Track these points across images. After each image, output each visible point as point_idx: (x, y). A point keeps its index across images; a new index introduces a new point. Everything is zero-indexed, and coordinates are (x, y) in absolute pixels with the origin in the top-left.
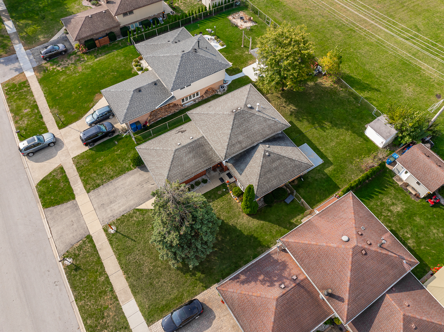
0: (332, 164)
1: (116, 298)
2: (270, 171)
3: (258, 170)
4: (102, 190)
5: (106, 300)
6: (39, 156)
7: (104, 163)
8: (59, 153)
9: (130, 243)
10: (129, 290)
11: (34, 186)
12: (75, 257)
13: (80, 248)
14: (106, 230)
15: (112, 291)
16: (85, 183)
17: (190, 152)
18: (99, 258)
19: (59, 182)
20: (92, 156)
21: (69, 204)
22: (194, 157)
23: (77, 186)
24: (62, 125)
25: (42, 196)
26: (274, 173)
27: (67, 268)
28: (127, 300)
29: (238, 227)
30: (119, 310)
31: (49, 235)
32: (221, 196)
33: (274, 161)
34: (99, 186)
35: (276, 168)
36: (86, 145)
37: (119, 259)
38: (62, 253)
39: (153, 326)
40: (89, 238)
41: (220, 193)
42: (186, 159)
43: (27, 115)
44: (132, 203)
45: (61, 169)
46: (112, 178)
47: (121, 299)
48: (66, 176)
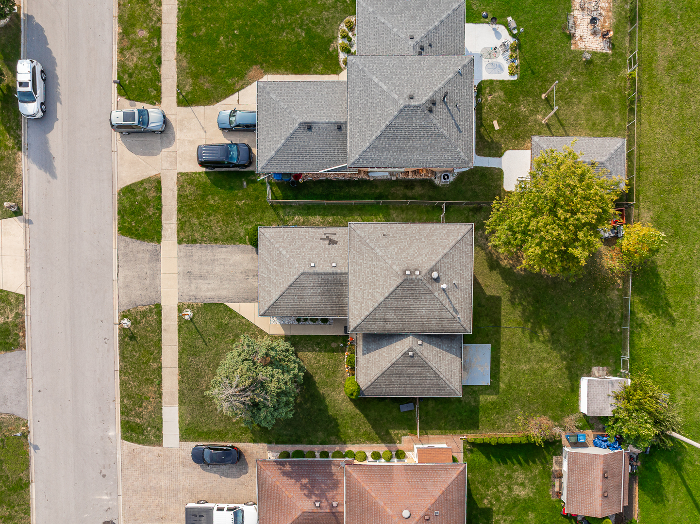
0: (497, 393)
1: (160, 394)
2: (400, 375)
3: (385, 365)
4: (197, 251)
5: (151, 389)
6: (136, 140)
7: (215, 209)
8: (164, 151)
9: (200, 343)
10: (177, 395)
11: (116, 189)
12: (135, 322)
13: (144, 314)
14: (180, 310)
15: (160, 384)
17: (320, 285)
18: (160, 340)
19: (148, 203)
20: (204, 186)
21: (151, 246)
22: (322, 294)
23: (170, 224)
24: (184, 101)
26: (403, 379)
27: (122, 329)
28: (171, 404)
29: (327, 400)
30: (159, 408)
31: (115, 277)
32: (333, 350)
33: (413, 366)
34: (194, 241)
35: (410, 376)
36: (202, 164)
37: (180, 354)
38: (123, 309)
39: (185, 444)
40: (158, 306)
41: (334, 345)
42: (310, 291)
43: (141, 43)
44: (224, 293)
45: (157, 184)
46: (216, 240)
47: (165, 398)
48: (160, 198)
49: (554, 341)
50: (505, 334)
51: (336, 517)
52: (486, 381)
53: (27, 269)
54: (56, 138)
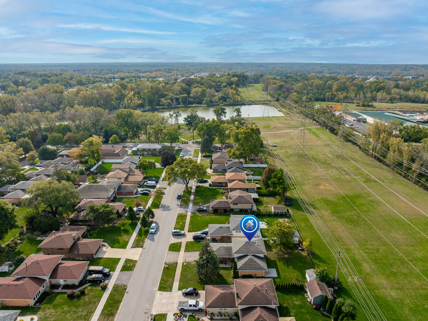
0: (281, 279)
1: (174, 280)
2: (248, 264)
3: (244, 262)
4: (189, 253)
5: (170, 279)
6: (176, 237)
7: (195, 246)
8: (183, 238)
9: (188, 269)
10: (179, 280)
11: (170, 244)
12: (169, 266)
13: (172, 264)
14: (183, 263)
15: (174, 278)
16: (186, 249)
17: (225, 249)
18: (176, 269)
19: (178, 246)
20: (193, 243)
21: (177, 252)
22: (225, 251)
23: (183, 249)
24: (189, 231)
25: (170, 247)
26: (250, 266)
27: (165, 268)
28: (177, 282)
29: (227, 280)
30: (172, 283)
31: (165, 258)
32: (228, 270)
33: (252, 262)
34: (190, 251)
35: (251, 265)
36: (194, 239)
37: (182, 272)
38: (166, 263)
39: (179, 291)
40: (177, 263)
41: (228, 269)
42: (222, 251)
43: (180, 225)
45: (181, 243)
46: (195, 251)
48: (181, 245)
49: (294, 268)
50: (279, 267)
51: (232, 295)
52: (276, 276)
53: (140, 256)
54: (156, 237)
